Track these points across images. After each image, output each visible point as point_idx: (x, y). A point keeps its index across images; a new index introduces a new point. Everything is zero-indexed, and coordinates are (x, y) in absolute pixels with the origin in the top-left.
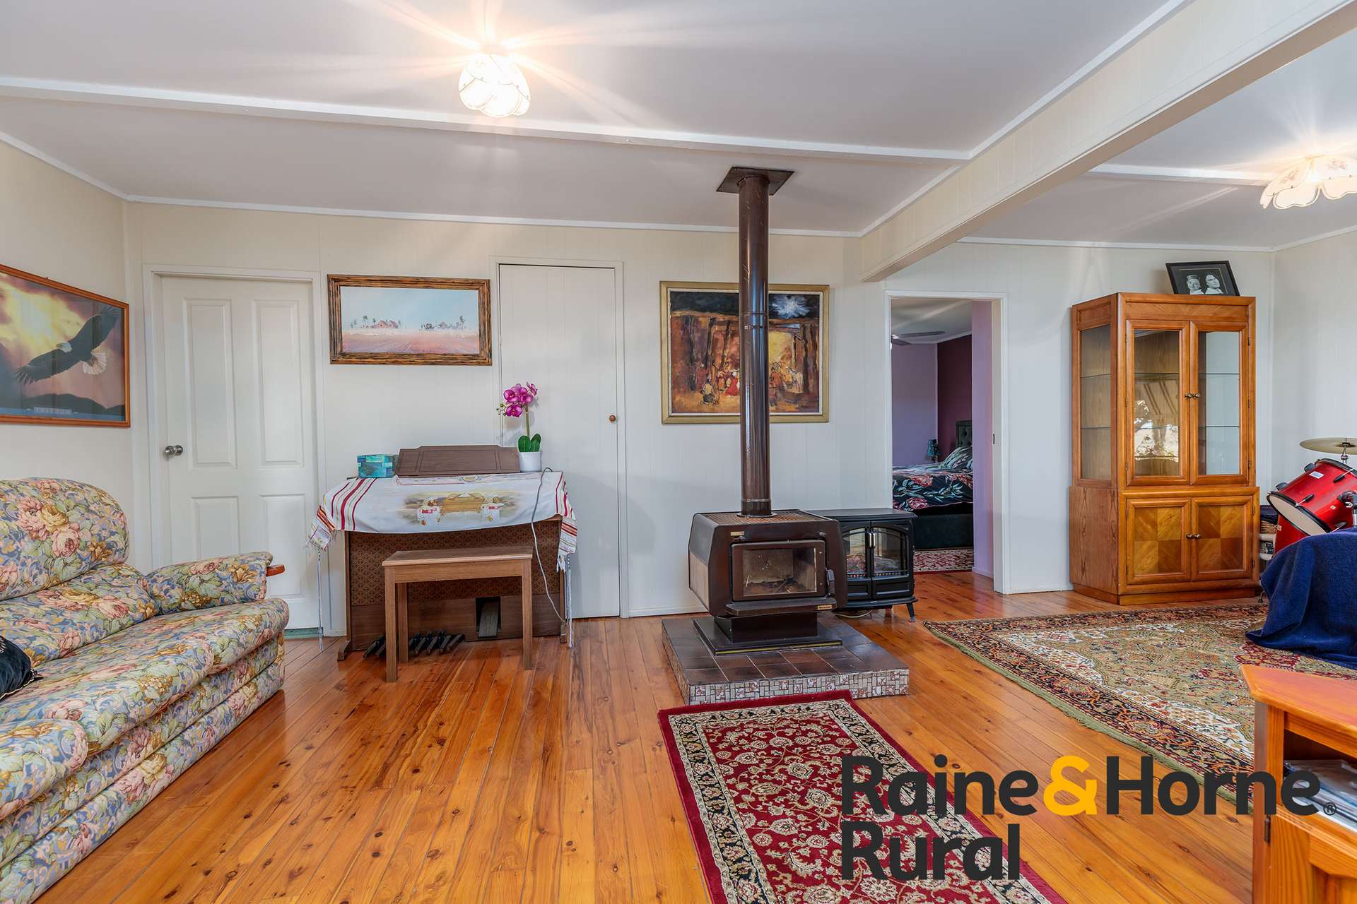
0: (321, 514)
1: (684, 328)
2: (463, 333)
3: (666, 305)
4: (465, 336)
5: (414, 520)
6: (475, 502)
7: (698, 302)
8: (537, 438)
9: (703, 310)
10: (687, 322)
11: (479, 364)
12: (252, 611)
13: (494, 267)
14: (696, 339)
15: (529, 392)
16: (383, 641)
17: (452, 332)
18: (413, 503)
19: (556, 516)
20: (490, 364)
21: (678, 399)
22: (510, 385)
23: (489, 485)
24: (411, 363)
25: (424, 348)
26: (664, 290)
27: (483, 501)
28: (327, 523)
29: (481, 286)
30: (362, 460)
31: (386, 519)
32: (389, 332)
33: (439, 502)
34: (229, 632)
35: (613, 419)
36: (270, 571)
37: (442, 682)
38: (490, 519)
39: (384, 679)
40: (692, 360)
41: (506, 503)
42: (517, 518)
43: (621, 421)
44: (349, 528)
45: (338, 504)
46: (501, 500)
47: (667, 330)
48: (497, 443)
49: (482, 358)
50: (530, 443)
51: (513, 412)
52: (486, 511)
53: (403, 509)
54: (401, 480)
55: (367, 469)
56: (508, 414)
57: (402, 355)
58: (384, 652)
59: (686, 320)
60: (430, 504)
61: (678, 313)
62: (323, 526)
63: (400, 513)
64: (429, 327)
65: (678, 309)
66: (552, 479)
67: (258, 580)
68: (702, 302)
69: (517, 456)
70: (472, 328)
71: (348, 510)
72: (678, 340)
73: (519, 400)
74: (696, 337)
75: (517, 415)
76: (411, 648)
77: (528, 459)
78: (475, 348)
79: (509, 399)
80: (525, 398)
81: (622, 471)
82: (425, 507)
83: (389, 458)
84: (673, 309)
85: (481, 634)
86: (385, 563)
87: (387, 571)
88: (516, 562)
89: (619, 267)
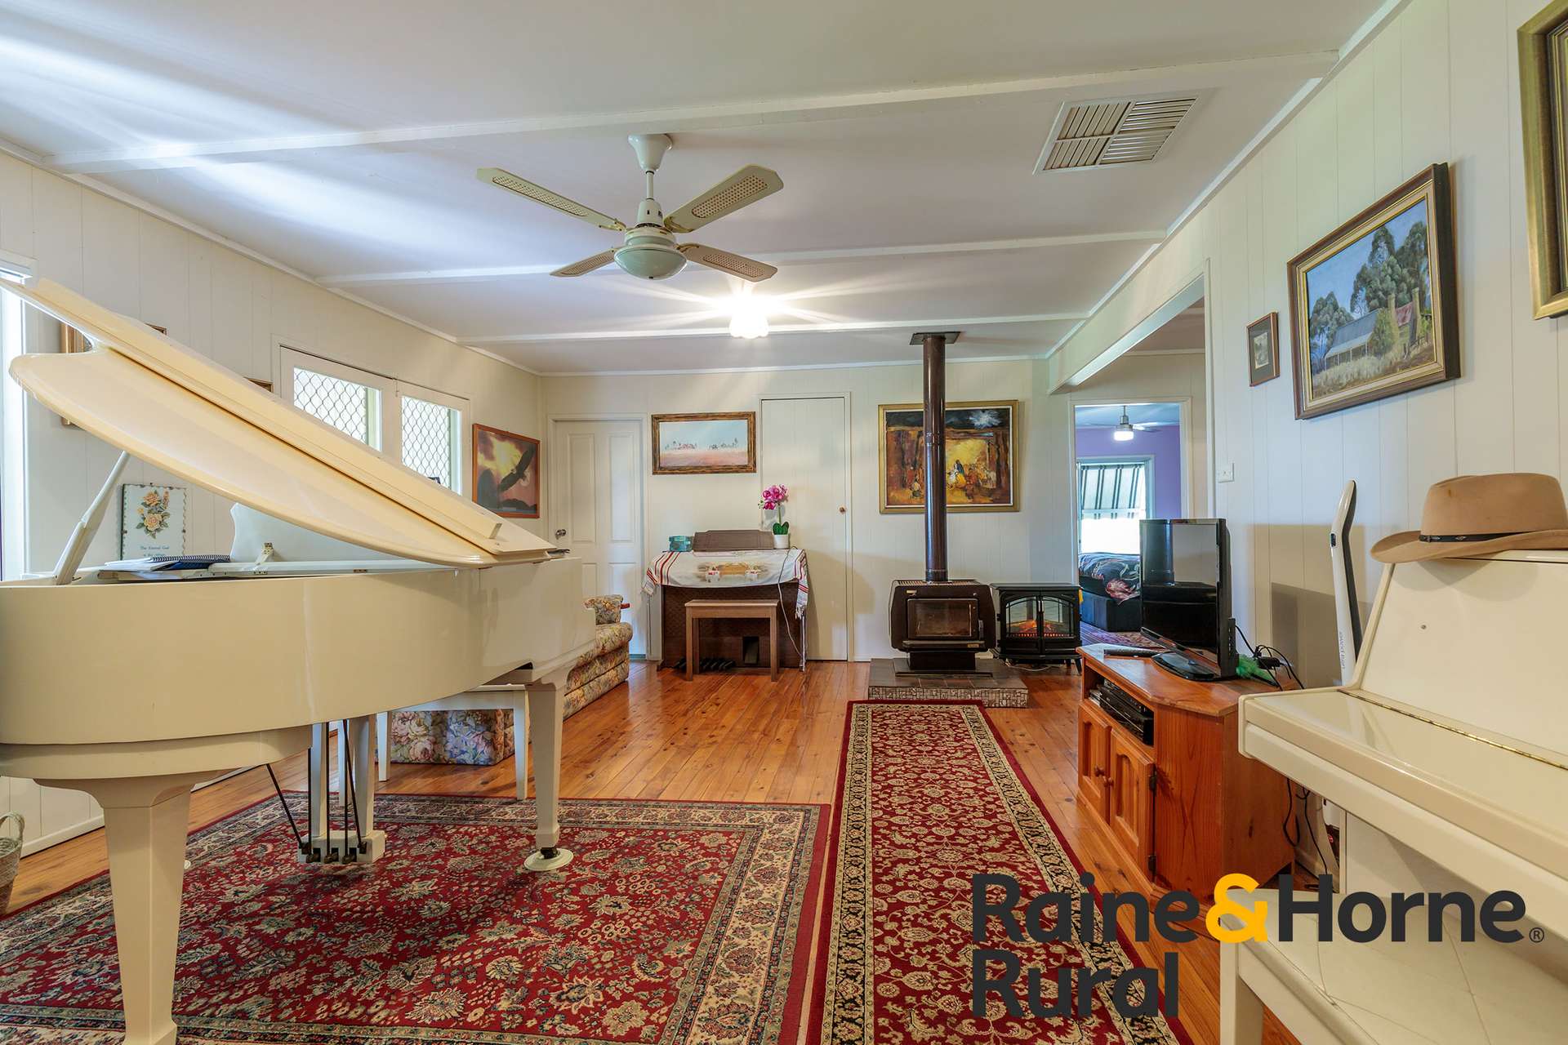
0: (649, 574)
1: (897, 440)
2: (736, 450)
3: (883, 423)
4: (738, 453)
5: (704, 579)
6: (743, 568)
7: (909, 419)
8: (786, 525)
9: (912, 425)
10: (899, 435)
11: (747, 472)
12: (614, 626)
13: (758, 402)
14: (907, 448)
15: (781, 491)
16: (684, 660)
17: (729, 450)
18: (703, 568)
19: (795, 579)
20: (755, 471)
21: (892, 494)
22: (768, 487)
23: (751, 558)
24: (703, 472)
25: (711, 462)
26: (881, 411)
27: (747, 568)
28: (653, 579)
29: (749, 417)
30: (672, 539)
31: (686, 577)
32: (690, 452)
33: (719, 568)
34: (607, 634)
35: (843, 510)
36: (623, 607)
37: (719, 684)
38: (751, 580)
39: (685, 680)
40: (903, 464)
41: (761, 569)
42: (768, 581)
43: (848, 513)
44: (665, 583)
45: (659, 567)
46: (759, 568)
47: (883, 442)
48: (759, 528)
49: (750, 467)
50: (781, 529)
51: (769, 506)
52: (748, 574)
53: (696, 571)
54: (697, 553)
55: (675, 545)
56: (766, 507)
57: (696, 467)
58: (685, 666)
59: (899, 433)
60: (714, 569)
61: (892, 429)
62: (650, 581)
63: (695, 574)
64: (715, 447)
65: (893, 425)
66: (796, 554)
67: (617, 610)
68: (911, 419)
69: (772, 538)
70: (743, 447)
71: (665, 570)
72: (892, 449)
73: (774, 498)
74: (906, 446)
75: (772, 508)
76: (701, 666)
77: (779, 540)
78: (744, 461)
79: (766, 497)
80: (777, 496)
81: (849, 549)
82: (711, 571)
83: (688, 539)
84: (888, 425)
85: (746, 662)
86: (686, 605)
87: (688, 610)
88: (767, 608)
89: (847, 397)
